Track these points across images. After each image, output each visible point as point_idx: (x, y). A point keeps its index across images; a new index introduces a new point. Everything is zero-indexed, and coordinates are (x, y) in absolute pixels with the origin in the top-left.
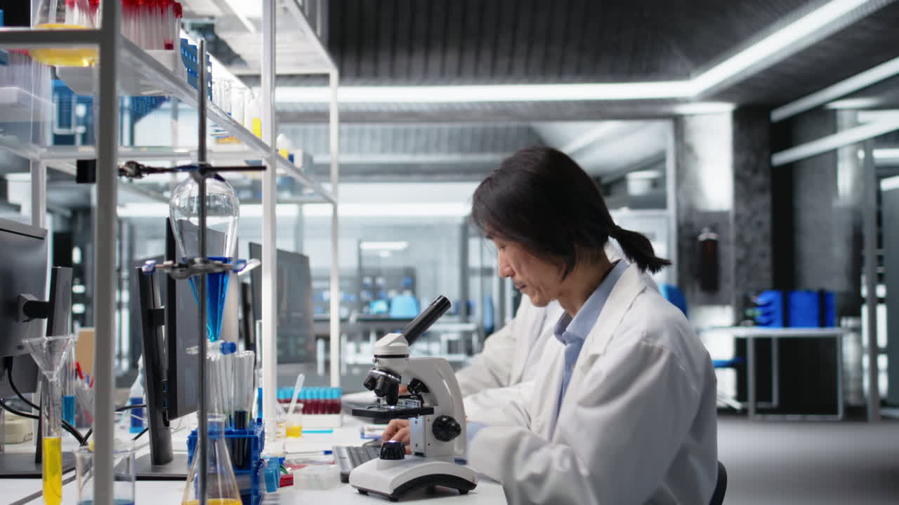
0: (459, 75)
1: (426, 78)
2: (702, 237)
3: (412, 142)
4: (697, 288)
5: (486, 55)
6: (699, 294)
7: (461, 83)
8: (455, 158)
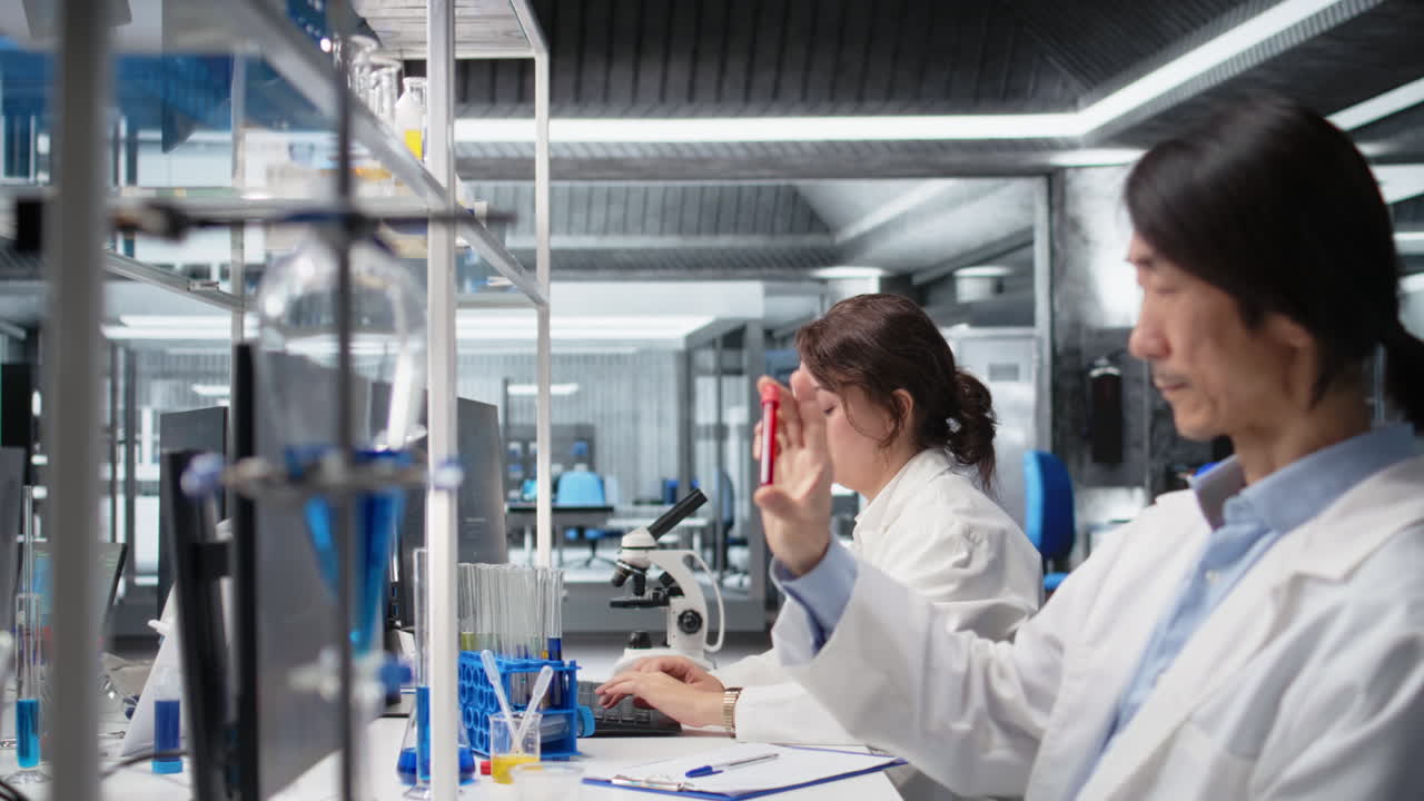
0: (691, 101)
1: (634, 105)
2: (1095, 373)
3: (598, 216)
4: (1088, 458)
5: (736, 66)
6: (1090, 469)
7: (693, 114)
8: (670, 242)
